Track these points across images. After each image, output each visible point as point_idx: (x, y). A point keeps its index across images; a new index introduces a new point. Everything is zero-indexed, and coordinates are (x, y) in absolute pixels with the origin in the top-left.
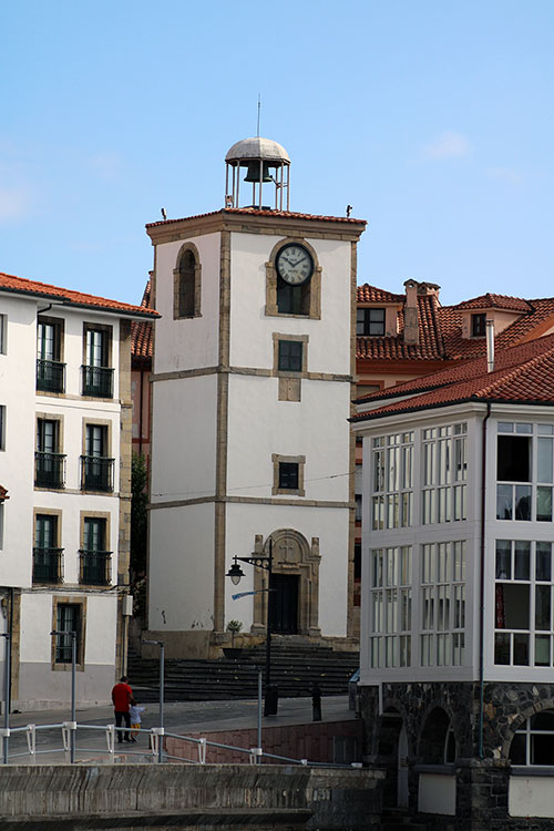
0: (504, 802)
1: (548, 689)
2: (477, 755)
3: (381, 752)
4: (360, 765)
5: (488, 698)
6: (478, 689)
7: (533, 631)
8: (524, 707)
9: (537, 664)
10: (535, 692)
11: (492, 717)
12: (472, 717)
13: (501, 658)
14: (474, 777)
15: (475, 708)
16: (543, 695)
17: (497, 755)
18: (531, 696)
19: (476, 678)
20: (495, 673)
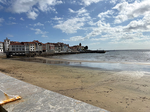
19: (12, 51)
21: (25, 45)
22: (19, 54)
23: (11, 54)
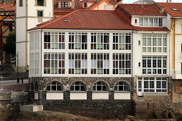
0: (46, 97)
1: (54, 78)
2: (41, 89)
3: (32, 89)
4: (24, 91)
5: (42, 80)
6: (41, 78)
7: (51, 68)
8: (49, 81)
9: (52, 74)
10: (51, 78)
11: (43, 83)
12: (40, 83)
13: (45, 73)
14: (40, 93)
15: (40, 81)
16: (53, 79)
17: (44, 89)
18: (50, 79)
19: (40, 76)
20: (44, 75)
21: (137, 29)
22: (89, 95)
23: (36, 97)
